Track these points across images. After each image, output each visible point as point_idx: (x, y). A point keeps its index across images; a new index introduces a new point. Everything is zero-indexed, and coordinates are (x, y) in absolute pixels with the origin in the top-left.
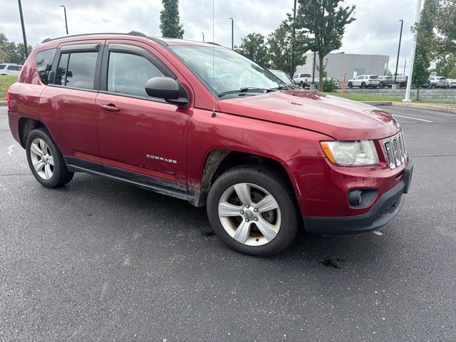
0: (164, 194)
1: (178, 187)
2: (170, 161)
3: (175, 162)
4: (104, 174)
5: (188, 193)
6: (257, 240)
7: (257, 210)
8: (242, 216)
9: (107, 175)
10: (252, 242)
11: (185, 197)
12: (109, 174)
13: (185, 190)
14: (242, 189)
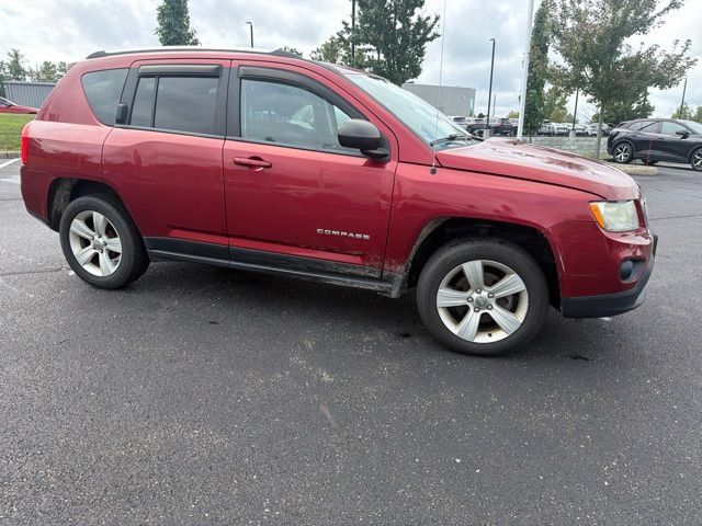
0: (339, 284)
1: (366, 273)
2: (359, 236)
3: (367, 237)
4: (227, 262)
5: (381, 279)
6: (490, 335)
7: (491, 295)
8: (469, 304)
9: (232, 263)
10: (484, 339)
11: (375, 286)
12: (236, 261)
13: (377, 275)
14: (473, 269)
